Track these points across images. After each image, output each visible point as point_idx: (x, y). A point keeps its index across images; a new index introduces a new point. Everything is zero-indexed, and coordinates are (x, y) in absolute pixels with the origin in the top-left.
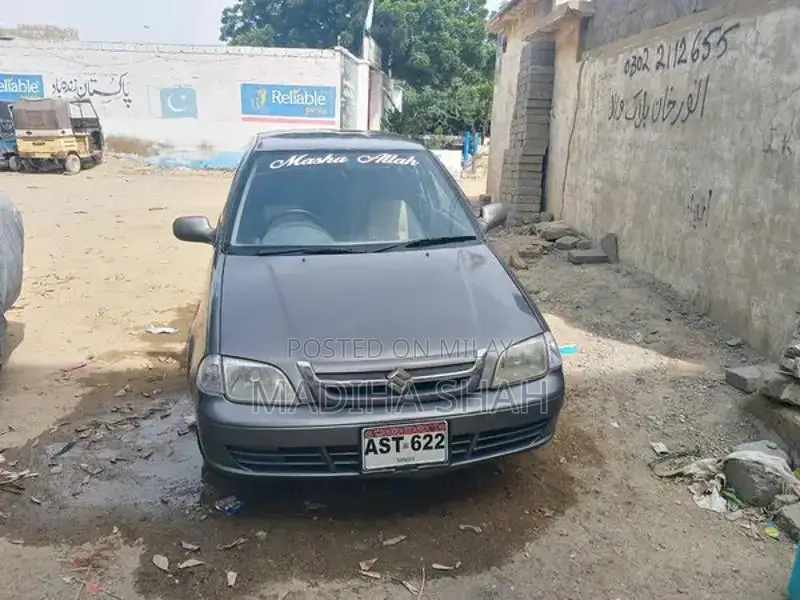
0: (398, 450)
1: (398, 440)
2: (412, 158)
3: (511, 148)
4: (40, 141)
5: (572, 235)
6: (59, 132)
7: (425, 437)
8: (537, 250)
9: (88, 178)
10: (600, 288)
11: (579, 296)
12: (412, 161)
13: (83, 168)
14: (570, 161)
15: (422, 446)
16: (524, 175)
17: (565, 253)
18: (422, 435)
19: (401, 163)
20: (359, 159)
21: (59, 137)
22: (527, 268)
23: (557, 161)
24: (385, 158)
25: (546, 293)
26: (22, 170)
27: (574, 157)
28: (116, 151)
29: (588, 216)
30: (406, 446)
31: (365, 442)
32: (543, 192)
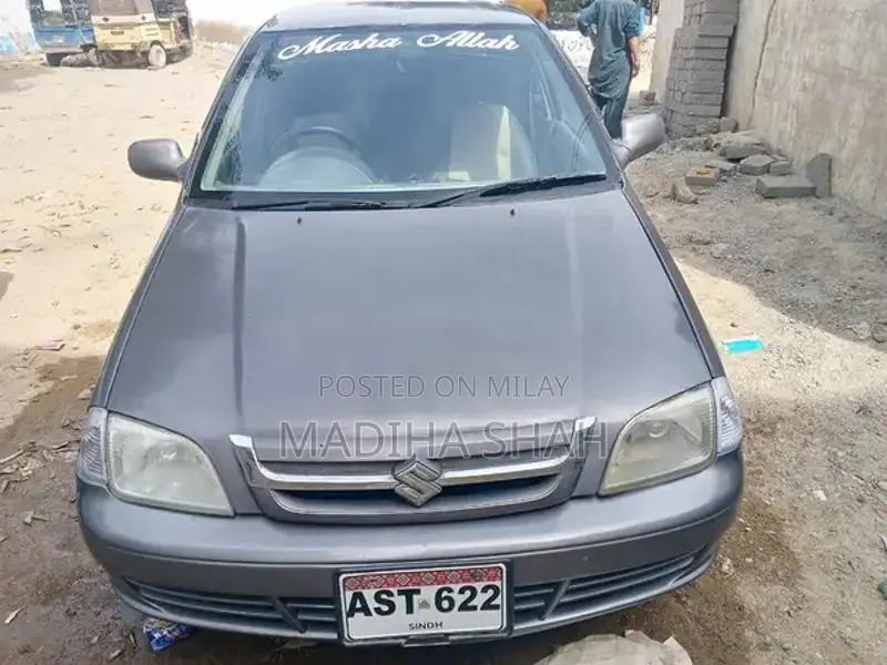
0: (410, 610)
1: (409, 595)
2: (510, 37)
3: (684, 25)
4: (118, 29)
5: (764, 153)
6: (137, 19)
7: (462, 591)
8: (711, 175)
9: (173, 73)
10: (805, 239)
11: (771, 251)
12: (509, 43)
13: (169, 61)
14: (767, 46)
15: (458, 604)
16: (700, 64)
17: (753, 180)
18: (456, 587)
19: (490, 45)
20: (419, 42)
21: (140, 24)
22: (695, 202)
23: (748, 44)
24: (463, 39)
25: (722, 246)
26: (103, 65)
27: (775, 37)
28: (209, 40)
29: (789, 127)
30: (424, 605)
31: (347, 597)
32: (726, 87)
